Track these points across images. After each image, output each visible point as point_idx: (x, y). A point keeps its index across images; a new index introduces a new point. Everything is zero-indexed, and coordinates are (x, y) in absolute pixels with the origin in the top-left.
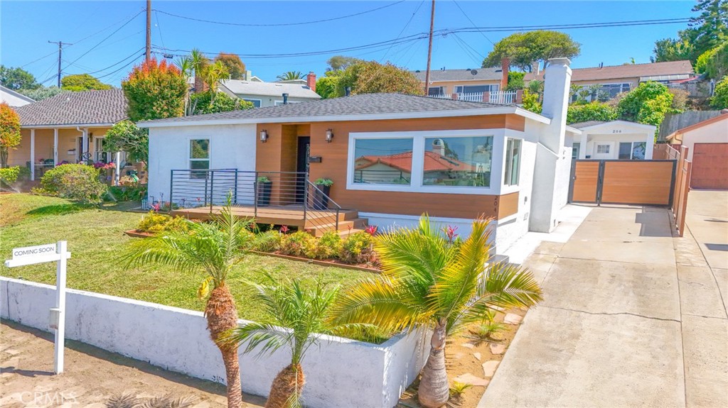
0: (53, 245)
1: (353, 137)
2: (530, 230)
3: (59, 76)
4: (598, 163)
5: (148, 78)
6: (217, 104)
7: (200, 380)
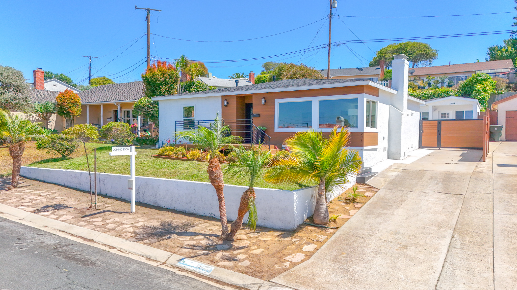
0: (129, 148)
1: (277, 101)
2: (388, 158)
3: (90, 78)
4: (437, 122)
5: (157, 72)
6: (196, 88)
7: (203, 216)
